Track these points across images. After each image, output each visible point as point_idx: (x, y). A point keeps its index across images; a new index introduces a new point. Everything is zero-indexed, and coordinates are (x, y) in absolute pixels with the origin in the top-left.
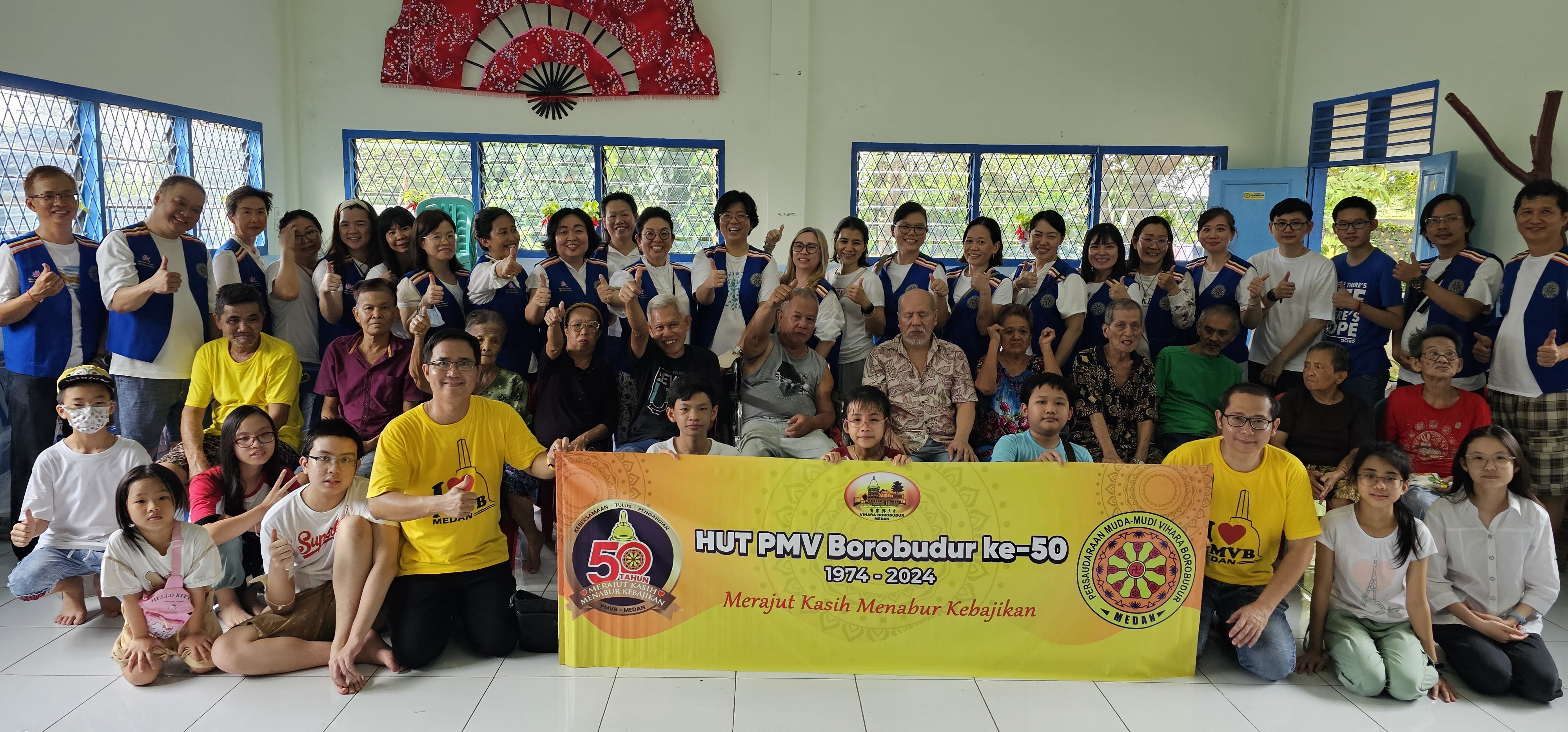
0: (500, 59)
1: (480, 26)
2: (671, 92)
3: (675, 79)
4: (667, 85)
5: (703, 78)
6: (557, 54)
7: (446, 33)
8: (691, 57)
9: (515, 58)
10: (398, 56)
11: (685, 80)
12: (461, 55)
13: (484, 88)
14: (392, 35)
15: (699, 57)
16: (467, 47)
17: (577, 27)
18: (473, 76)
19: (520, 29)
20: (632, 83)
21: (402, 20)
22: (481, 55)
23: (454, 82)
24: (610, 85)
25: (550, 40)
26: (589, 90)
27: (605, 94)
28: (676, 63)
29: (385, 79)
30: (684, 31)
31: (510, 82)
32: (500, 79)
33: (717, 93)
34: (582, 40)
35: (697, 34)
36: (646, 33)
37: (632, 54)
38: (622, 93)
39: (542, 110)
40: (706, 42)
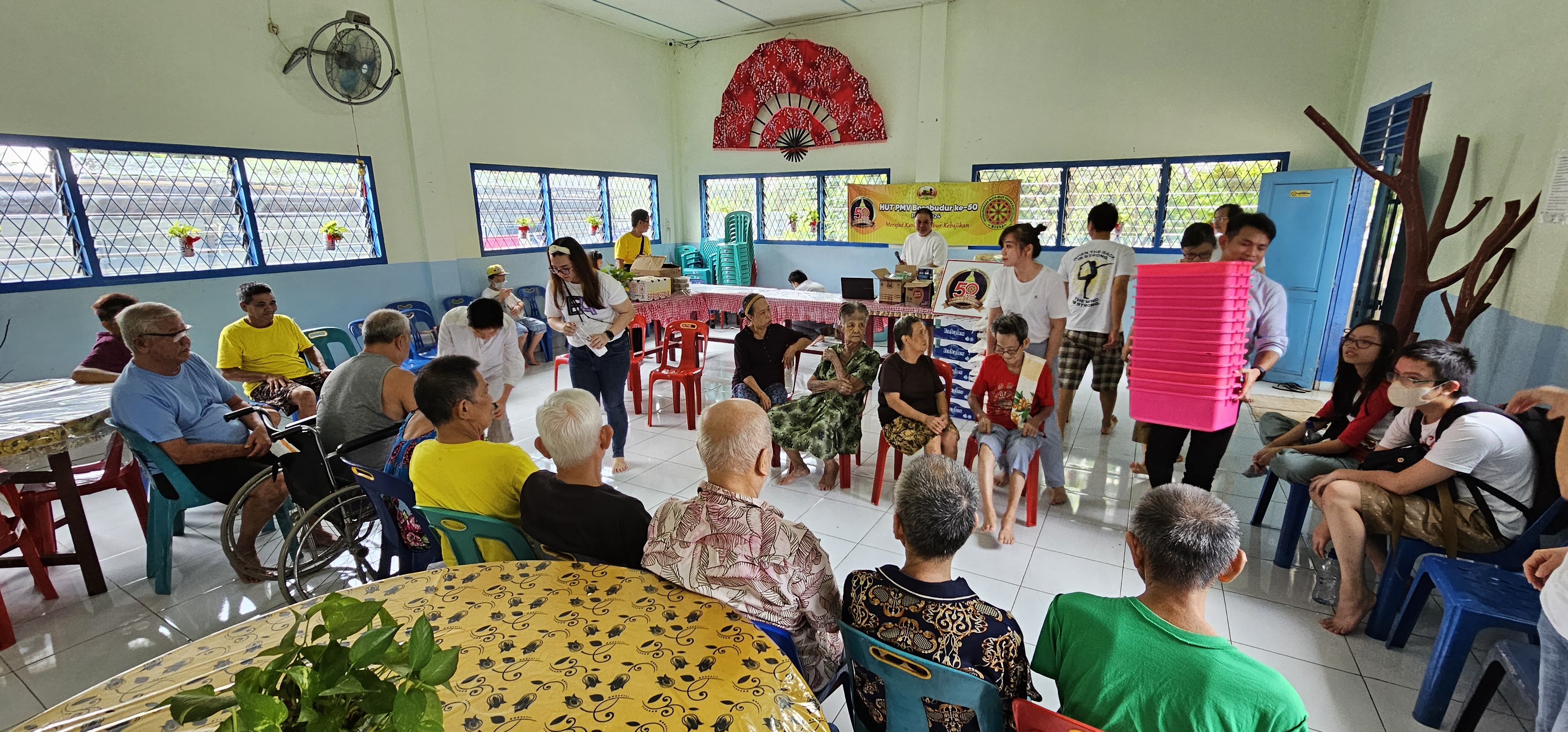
0: (767, 129)
1: (757, 110)
2: (859, 140)
3: (860, 131)
4: (856, 135)
5: (877, 129)
6: (795, 123)
7: (741, 117)
8: (869, 116)
9: (775, 127)
10: (720, 132)
11: (866, 131)
12: (748, 130)
13: (761, 147)
14: (718, 120)
15: (874, 115)
16: (751, 124)
17: (804, 105)
18: (756, 140)
19: (775, 110)
20: (837, 137)
21: (722, 113)
22: (759, 128)
23: (745, 145)
24: (823, 138)
25: (790, 114)
26: (813, 143)
27: (821, 144)
28: (860, 120)
29: (715, 146)
30: (863, 100)
31: (773, 142)
32: (768, 140)
33: (886, 138)
34: (808, 113)
35: (870, 101)
36: (842, 104)
37: (834, 118)
38: (830, 143)
39: (790, 156)
40: (876, 105)
